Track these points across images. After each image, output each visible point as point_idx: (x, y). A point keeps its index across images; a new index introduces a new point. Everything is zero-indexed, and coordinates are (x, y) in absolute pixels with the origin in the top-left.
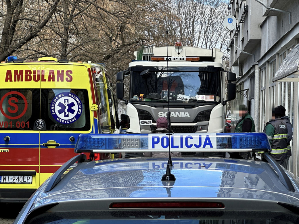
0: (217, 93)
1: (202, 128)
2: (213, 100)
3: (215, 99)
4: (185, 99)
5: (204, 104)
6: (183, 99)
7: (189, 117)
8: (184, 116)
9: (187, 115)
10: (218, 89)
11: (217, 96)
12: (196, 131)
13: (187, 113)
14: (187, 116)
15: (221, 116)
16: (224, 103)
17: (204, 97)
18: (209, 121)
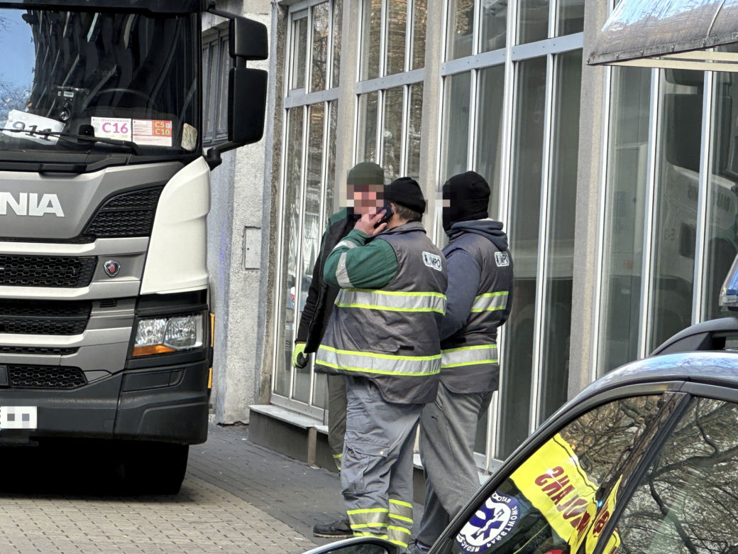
0: (183, 114)
1: (116, 266)
2: (167, 142)
3: (177, 136)
4: (40, 133)
5: (130, 156)
6: (32, 133)
7: (60, 214)
8: (37, 211)
9: (50, 205)
10: (190, 95)
11: (186, 125)
12: (90, 281)
13: (54, 198)
14: (50, 210)
15: (203, 214)
16: (214, 157)
17: (128, 126)
18: (149, 235)
